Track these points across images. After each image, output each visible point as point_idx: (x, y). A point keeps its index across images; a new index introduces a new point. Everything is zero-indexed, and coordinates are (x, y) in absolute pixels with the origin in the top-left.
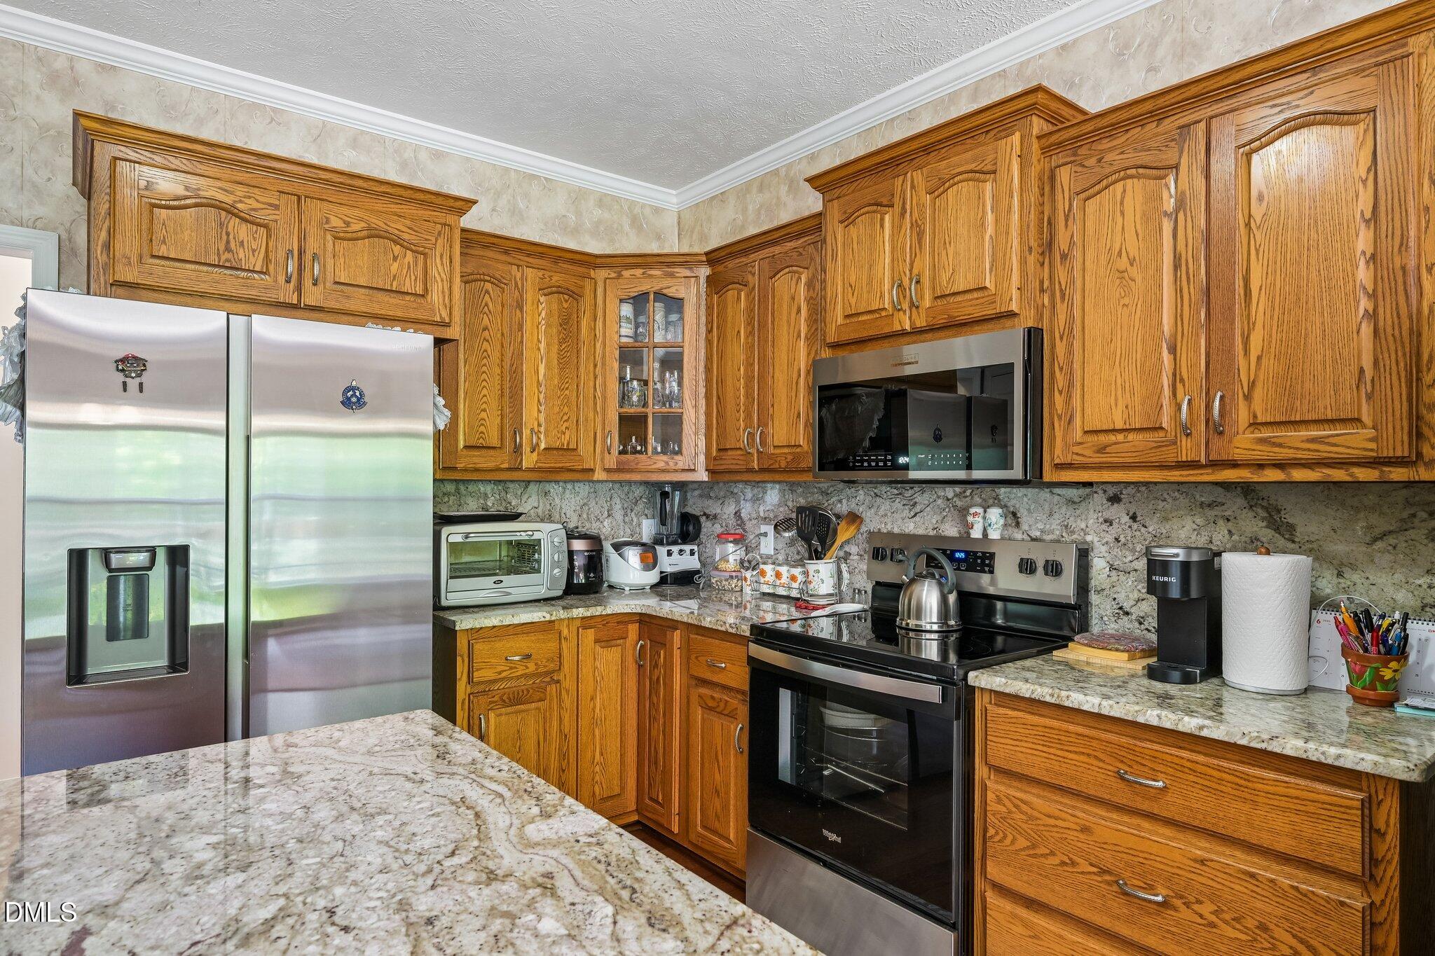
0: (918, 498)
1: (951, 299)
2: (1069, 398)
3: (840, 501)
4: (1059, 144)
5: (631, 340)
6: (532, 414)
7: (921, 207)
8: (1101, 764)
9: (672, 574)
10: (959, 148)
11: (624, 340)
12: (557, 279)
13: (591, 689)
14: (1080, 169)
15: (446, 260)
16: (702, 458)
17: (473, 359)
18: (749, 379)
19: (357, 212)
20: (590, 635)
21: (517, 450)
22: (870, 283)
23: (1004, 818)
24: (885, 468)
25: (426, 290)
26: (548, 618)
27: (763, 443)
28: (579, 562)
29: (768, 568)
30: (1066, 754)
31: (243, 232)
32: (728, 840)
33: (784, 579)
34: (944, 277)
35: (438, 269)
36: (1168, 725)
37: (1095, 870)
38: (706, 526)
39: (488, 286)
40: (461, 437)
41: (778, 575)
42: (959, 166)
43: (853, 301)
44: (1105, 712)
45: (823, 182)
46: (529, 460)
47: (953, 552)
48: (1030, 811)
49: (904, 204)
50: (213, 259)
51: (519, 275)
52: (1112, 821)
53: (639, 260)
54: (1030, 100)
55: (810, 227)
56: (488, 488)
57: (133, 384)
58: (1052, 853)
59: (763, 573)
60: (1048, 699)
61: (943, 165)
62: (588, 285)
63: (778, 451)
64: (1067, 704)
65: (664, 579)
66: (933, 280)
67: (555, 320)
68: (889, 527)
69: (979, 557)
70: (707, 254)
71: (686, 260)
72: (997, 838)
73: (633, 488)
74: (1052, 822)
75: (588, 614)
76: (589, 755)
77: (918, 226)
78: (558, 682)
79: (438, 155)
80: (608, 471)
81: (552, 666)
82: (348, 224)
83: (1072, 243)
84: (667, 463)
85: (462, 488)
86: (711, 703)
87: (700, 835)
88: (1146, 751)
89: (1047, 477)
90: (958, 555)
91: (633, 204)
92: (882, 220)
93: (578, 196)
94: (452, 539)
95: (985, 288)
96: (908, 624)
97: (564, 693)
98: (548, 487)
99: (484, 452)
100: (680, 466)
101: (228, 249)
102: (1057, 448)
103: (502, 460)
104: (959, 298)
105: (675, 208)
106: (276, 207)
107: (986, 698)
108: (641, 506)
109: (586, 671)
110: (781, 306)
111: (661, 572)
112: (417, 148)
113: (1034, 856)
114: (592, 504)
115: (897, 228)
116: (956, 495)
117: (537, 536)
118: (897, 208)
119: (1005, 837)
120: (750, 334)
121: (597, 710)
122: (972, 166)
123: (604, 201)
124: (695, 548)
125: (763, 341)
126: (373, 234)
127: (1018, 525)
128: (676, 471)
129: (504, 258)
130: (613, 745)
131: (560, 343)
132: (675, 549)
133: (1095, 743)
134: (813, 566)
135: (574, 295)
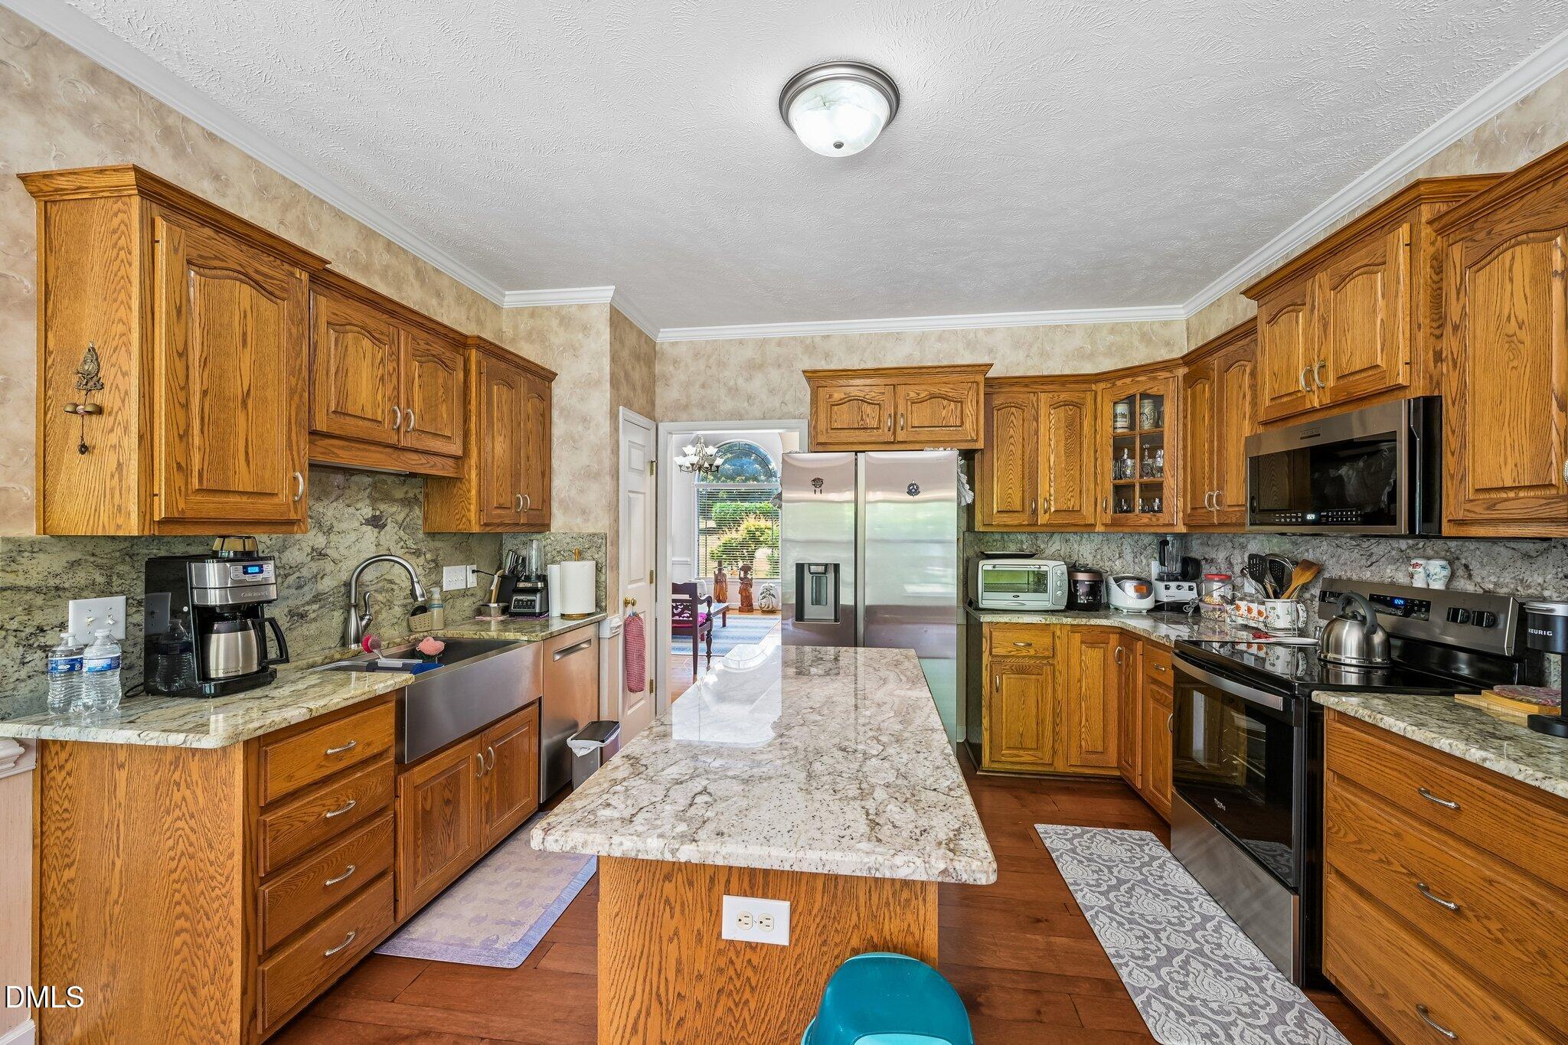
0: (1375, 549)
1: (1351, 378)
2: (1461, 458)
3: (1307, 551)
4: (1453, 224)
5: (1125, 430)
6: (1045, 488)
7: (1326, 302)
8: (1410, 781)
9: (1168, 603)
10: (1360, 245)
11: (1119, 431)
12: (1064, 396)
13: (1078, 675)
14: (1470, 244)
15: (974, 403)
16: (1181, 515)
17: (1003, 457)
18: (1211, 452)
19: (924, 387)
20: (1078, 636)
21: (1035, 512)
22: (1288, 372)
23: (1339, 815)
24: (1297, 524)
25: (962, 423)
26: (1044, 621)
27: (1219, 503)
28: (1082, 590)
29: (1243, 605)
30: (1383, 768)
31: (868, 409)
32: (1166, 797)
33: (1255, 613)
34: (1344, 360)
35: (970, 409)
36: (1457, 754)
37: (1405, 871)
38: (1206, 569)
39: (1013, 410)
40: (995, 506)
41: (1249, 610)
42: (1355, 263)
43: (1276, 387)
44: (1409, 735)
45: (1256, 291)
46: (1043, 519)
47: (1393, 598)
48: (1357, 812)
49: (1313, 301)
50: (856, 426)
51: (1035, 399)
52: (1421, 831)
53: (1128, 372)
54: (1413, 194)
55: (1246, 331)
56: (1024, 537)
57: (818, 490)
58: (1373, 851)
59: (1238, 608)
60: (1367, 719)
61: (1343, 265)
62: (1089, 397)
63: (1231, 509)
64: (1381, 725)
65: (1159, 607)
66: (1336, 361)
67: (1063, 424)
68: (1349, 574)
69: (1416, 605)
70: (1182, 358)
71: (1167, 365)
72: (1334, 830)
73: (1142, 537)
74: (1373, 823)
75: (1075, 623)
76: (1077, 719)
77: (1324, 319)
78: (1053, 665)
79: (989, 332)
80: (1106, 525)
81: (1047, 654)
82: (918, 394)
83: (1464, 315)
84: (1150, 519)
85: (1006, 537)
86: (1158, 697)
87: (1151, 792)
88: (1444, 775)
89: (1446, 529)
90: (1397, 601)
91: (1141, 325)
92: (1297, 317)
93: (1093, 331)
94: (985, 568)
95: (1378, 366)
96: (1326, 657)
97: (1057, 673)
98: (1068, 536)
99: (1011, 514)
100: (1161, 521)
101: (862, 419)
102: (1452, 505)
103: (1024, 519)
104: (1357, 377)
105: (1184, 318)
106: (883, 393)
107: (1332, 713)
108: (1149, 551)
109: (1074, 661)
110: (1232, 393)
111: (1156, 601)
112: (976, 332)
113: (1361, 850)
114: (1105, 548)
115: (1309, 323)
116: (1409, 547)
117: (1043, 568)
118: (1308, 307)
119: (1339, 830)
120: (1212, 417)
121: (1083, 690)
122: (1366, 262)
123: (1114, 329)
124: (1194, 585)
125: (1221, 422)
126: (933, 397)
127: (1470, 577)
128: (1158, 526)
129: (1026, 389)
130: (1097, 717)
131: (1066, 439)
132: (1173, 585)
133: (1405, 763)
134: (1271, 603)
135: (1078, 405)
